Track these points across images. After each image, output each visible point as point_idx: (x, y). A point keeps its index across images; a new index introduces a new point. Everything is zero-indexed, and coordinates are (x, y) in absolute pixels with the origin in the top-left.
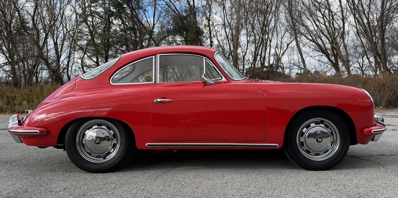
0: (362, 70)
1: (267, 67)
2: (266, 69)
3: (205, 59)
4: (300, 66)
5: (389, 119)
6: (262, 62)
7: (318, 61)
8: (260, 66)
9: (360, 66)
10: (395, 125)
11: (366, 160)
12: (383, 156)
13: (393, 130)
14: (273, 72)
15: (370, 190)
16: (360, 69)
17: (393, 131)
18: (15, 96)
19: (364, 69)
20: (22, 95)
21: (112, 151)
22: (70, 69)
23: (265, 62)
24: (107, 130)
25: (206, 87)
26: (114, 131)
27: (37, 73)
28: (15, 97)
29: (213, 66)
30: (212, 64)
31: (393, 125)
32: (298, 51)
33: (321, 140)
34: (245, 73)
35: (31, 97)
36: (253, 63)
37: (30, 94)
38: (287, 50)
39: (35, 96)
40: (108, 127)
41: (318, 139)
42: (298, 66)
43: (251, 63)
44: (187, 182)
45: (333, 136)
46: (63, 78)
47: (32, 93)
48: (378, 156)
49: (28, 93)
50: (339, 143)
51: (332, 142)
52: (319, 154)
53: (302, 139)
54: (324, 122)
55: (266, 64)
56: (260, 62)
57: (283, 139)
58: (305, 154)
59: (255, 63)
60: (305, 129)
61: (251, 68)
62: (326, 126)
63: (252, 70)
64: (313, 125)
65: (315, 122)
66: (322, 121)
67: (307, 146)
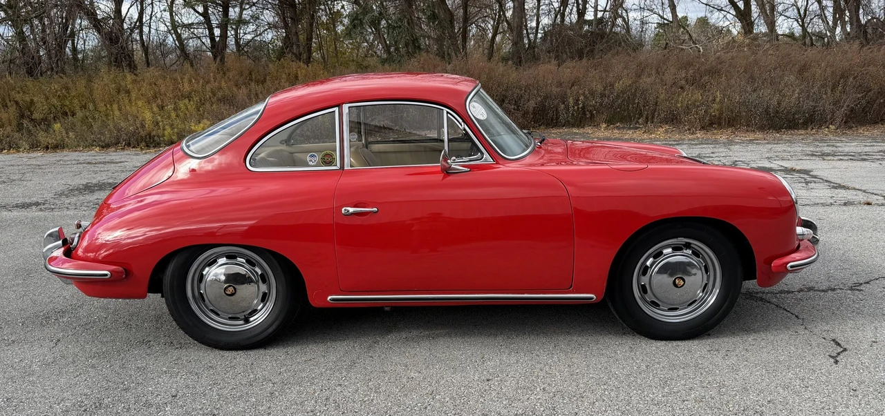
0: (803, 26)
1: (589, 23)
2: (589, 26)
3: (448, 113)
4: (665, 17)
5: (845, 164)
6: (581, 7)
7: (706, 5)
8: (574, 17)
9: (800, 15)
10: (853, 186)
11: (774, 306)
12: (811, 293)
13: (845, 204)
14: (602, 35)
15: (769, 399)
16: (798, 22)
17: (844, 208)
18: (32, 100)
19: (807, 20)
20: (47, 98)
21: (259, 308)
22: (146, 29)
23: (587, 6)
24: (247, 266)
25: (451, 178)
26: (262, 268)
27: (73, 35)
28: (32, 102)
29: (465, 130)
30: (463, 124)
31: (849, 184)
33: (682, 283)
34: (541, 38)
35: (67, 103)
36: (560, 10)
37: (65, 96)
39: (76, 101)
40: (249, 262)
41: (677, 281)
42: (659, 15)
43: (555, 10)
44: (413, 378)
45: (707, 273)
46: (133, 55)
47: (68, 93)
48: (801, 293)
49: (59, 92)
50: (718, 291)
51: (706, 284)
52: (678, 309)
53: (645, 280)
54: (692, 245)
55: (589, 16)
56: (575, 9)
57: (605, 284)
58: (648, 310)
59: (564, 10)
60: (651, 260)
61: (554, 24)
62: (696, 254)
63: (557, 30)
64: (668, 251)
65: (673, 246)
66: (687, 243)
67: (655, 296)
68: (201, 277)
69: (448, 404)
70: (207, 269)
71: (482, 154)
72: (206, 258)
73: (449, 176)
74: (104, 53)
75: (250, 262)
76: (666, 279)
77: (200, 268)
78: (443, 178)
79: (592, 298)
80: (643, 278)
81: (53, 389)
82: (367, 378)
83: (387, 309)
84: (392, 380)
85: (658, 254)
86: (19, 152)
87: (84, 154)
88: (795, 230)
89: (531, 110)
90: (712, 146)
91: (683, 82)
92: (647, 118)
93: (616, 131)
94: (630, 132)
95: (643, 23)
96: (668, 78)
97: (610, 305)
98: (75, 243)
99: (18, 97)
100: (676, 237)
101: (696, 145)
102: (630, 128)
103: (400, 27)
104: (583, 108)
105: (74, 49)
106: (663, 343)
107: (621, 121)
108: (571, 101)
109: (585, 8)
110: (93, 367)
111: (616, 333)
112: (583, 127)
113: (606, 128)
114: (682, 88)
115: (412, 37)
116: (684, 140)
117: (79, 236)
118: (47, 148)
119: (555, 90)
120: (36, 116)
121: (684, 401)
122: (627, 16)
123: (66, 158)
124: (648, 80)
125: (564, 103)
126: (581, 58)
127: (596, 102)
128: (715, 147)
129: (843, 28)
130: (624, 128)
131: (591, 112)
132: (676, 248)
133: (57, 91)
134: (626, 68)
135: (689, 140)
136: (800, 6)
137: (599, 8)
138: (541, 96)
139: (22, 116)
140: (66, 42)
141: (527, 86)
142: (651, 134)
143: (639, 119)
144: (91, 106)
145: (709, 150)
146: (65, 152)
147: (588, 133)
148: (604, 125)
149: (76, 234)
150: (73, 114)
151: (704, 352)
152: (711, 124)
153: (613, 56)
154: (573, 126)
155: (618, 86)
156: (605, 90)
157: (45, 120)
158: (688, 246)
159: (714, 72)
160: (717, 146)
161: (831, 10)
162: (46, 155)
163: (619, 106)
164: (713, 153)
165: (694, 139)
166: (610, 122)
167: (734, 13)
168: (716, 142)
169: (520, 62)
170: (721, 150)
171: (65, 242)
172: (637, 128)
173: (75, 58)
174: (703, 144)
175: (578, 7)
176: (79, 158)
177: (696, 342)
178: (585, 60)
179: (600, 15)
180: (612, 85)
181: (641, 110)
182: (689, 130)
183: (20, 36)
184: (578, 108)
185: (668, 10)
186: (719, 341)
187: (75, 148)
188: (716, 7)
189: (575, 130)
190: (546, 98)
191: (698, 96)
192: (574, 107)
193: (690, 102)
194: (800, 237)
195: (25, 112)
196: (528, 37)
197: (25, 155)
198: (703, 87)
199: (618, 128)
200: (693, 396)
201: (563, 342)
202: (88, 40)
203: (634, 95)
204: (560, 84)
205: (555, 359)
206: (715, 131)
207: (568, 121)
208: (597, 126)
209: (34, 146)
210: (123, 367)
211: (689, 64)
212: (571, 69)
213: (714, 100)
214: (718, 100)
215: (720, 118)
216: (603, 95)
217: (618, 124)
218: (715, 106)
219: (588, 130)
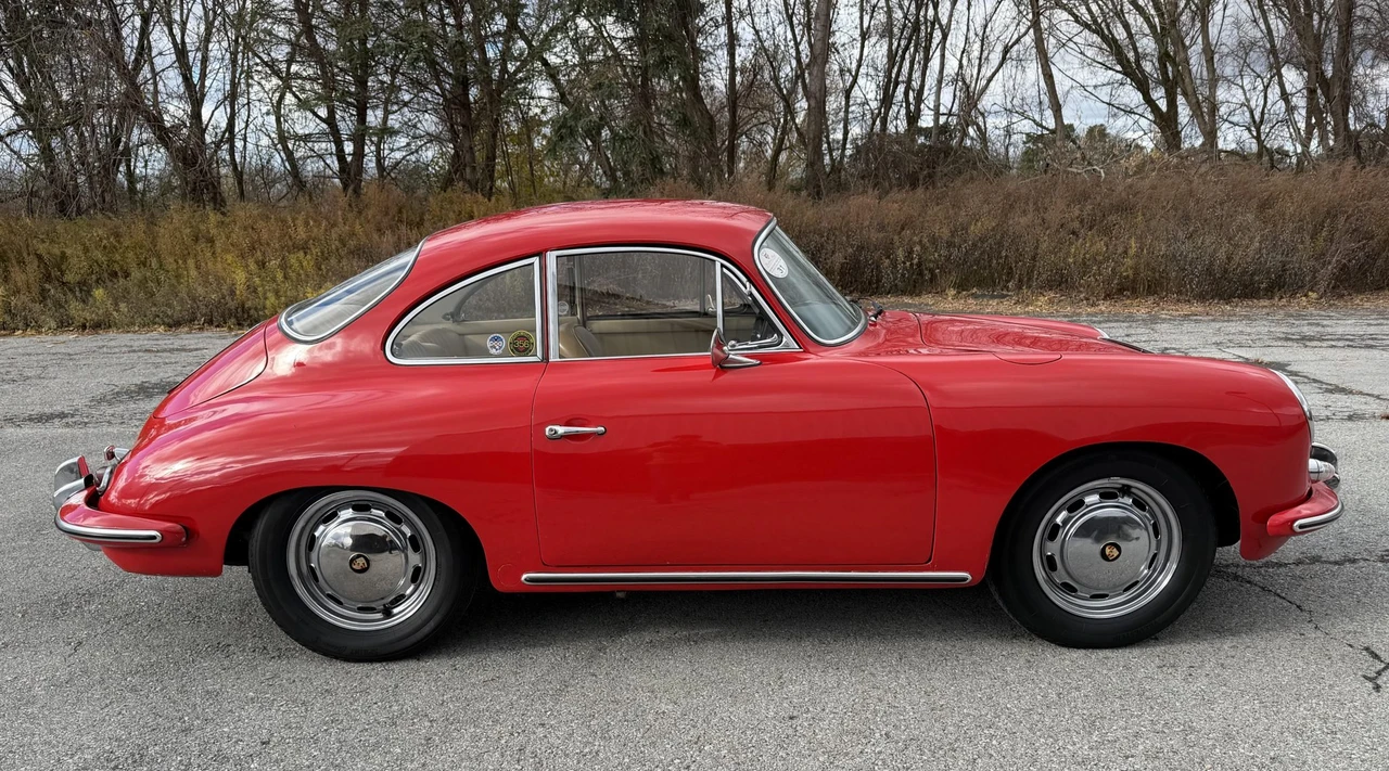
0: (1258, 138)
1: (926, 132)
2: (926, 138)
3: (722, 266)
4: (1044, 124)
5: (1339, 354)
6: (912, 107)
7: (1109, 104)
8: (902, 125)
9: (1254, 121)
10: (1359, 388)
11: (1258, 589)
12: (1317, 567)
13: (1350, 418)
14: (947, 151)
15: (1272, 754)
16: (1250, 131)
17: (1350, 424)
18: (63, 253)
19: (1265, 128)
20: (86, 250)
21: (408, 592)
22: (239, 144)
23: (922, 106)
24: (388, 523)
25: (727, 378)
26: (412, 525)
28: (64, 256)
29: (751, 294)
30: (748, 284)
31: (1355, 387)
32: (1040, 70)
33: (1116, 553)
34: (851, 156)
35: (118, 257)
36: (880, 112)
37: (115, 247)
38: (1001, 71)
39: (131, 255)
40: (390, 515)
41: (1108, 551)
42: (1034, 121)
43: (872, 114)
45: (1156, 536)
47: (119, 242)
48: (1301, 567)
49: (105, 241)
50: (1175, 566)
51: (1155, 555)
52: (1107, 596)
53: (1052, 548)
54: (1133, 490)
55: (926, 121)
56: (903, 111)
57: (988, 556)
58: (1058, 599)
59: (887, 114)
60: (1064, 514)
61: (870, 134)
62: (1139, 504)
63: (876, 143)
64: (1093, 499)
65: (1102, 491)
66: (1124, 485)
67: (1068, 573)
68: (312, 541)
69: (725, 761)
70: (321, 528)
71: (781, 335)
72: (320, 509)
73: (726, 372)
74: (176, 182)
75: (393, 517)
76: (1090, 547)
77: (310, 525)
78: (715, 378)
79: (965, 579)
80: (1049, 544)
81: (65, 728)
82: (588, 712)
83: (619, 595)
84: (630, 716)
85: (1076, 505)
86: (40, 333)
87: (142, 337)
88: (1307, 464)
89: (837, 266)
90: (1125, 324)
91: (1076, 224)
92: (1020, 280)
93: (971, 301)
94: (994, 302)
95: (1008, 132)
96: (1053, 216)
97: (993, 589)
98: (104, 484)
99: (42, 248)
100: (1108, 476)
101: (1100, 322)
102: (993, 297)
103: (632, 138)
104: (919, 264)
105: (130, 174)
106: (1082, 652)
107: (979, 284)
108: (900, 254)
109: (918, 110)
110: (134, 690)
111: (1001, 636)
112: (919, 295)
113: (955, 297)
114: (1073, 233)
115: (651, 153)
116: (1079, 314)
117: (111, 472)
118: (84, 327)
119: (875, 236)
120: (70, 277)
121: (1127, 757)
122: (985, 123)
123: (113, 343)
124: (1023, 221)
125: (888, 257)
126: (914, 186)
127: (940, 256)
128: (1130, 326)
129: (1323, 140)
130: (983, 296)
131: (931, 271)
132: (1106, 495)
133: (101, 240)
134: (986, 201)
135: (1088, 315)
136: (1253, 107)
137: (943, 110)
138: (852, 246)
139: (48, 278)
140: (117, 164)
141: (831, 230)
142: (1027, 305)
143: (1008, 281)
144: (154, 263)
145: (1121, 330)
146: (111, 334)
147: (927, 305)
148: (952, 292)
149: (106, 467)
150: (127, 275)
151: (1152, 668)
152: (1121, 291)
153: (965, 183)
154: (904, 293)
155: (975, 230)
156: (953, 236)
157: (82, 284)
158: (1126, 491)
159: (1124, 208)
160: (1134, 325)
161: (1304, 112)
162: (81, 338)
163: (977, 262)
164: (1127, 336)
165: (1095, 315)
166: (962, 286)
167: (1151, 117)
168: (1130, 319)
169: (818, 193)
170: (1140, 331)
171: (89, 481)
172: (1004, 296)
173: (132, 189)
174: (1111, 321)
175: (908, 107)
176: (132, 343)
177: (1136, 651)
178: (920, 191)
179: (942, 120)
180: (965, 229)
181: (1011, 268)
182: (1087, 299)
183: (47, 153)
184: (912, 265)
185: (1049, 113)
186: (1175, 649)
187: (126, 326)
188: (1122, 107)
189: (907, 300)
190: (861, 248)
191: (1100, 246)
192: (904, 263)
193: (1087, 256)
194: (1314, 477)
195: (52, 272)
196: (831, 155)
197: (49, 338)
198: (1106, 231)
199: (975, 296)
200: (1141, 747)
201: (913, 649)
202: (152, 162)
203: (1000, 244)
204: (882, 228)
205: (903, 680)
206: (1129, 301)
207: (896, 285)
208: (942, 292)
209: (64, 325)
210: (182, 690)
211: (1084, 197)
212: (897, 204)
213: (1126, 252)
214: (1132, 252)
215: (1134, 281)
216: (950, 244)
217: (975, 290)
218: (1129, 262)
219: (928, 299)
